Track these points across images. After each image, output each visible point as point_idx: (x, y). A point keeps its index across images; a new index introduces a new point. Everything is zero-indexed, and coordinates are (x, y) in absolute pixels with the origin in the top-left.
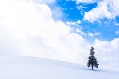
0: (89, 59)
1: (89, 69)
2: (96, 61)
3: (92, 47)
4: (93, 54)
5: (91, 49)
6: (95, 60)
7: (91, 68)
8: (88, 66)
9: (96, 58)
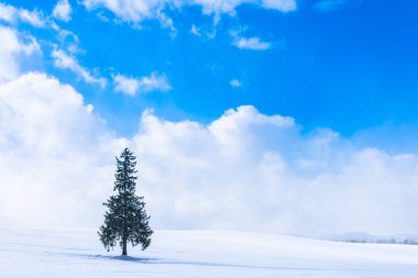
0: (108, 210)
1: (110, 257)
2: (140, 216)
4: (130, 183)
5: (123, 160)
6: (139, 212)
7: (117, 250)
8: (105, 244)
9: (143, 204)
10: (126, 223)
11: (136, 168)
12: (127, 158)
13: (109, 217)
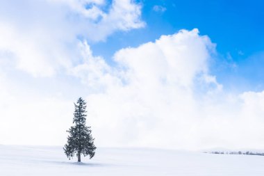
0: (69, 135)
1: (70, 163)
2: (88, 138)
3: (80, 101)
4: (82, 119)
5: (78, 105)
6: (88, 136)
7: (75, 158)
8: (68, 155)
9: (90, 131)
10: (80, 142)
11: (86, 110)
12: (81, 104)
13: (70, 139)
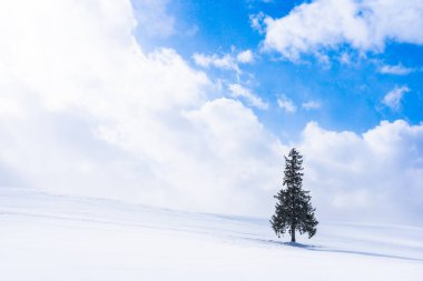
0: (278, 202)
1: (281, 243)
2: (306, 207)
3: (294, 153)
4: (297, 179)
5: (290, 158)
6: (305, 204)
7: (287, 237)
8: (276, 231)
9: (309, 197)
10: (294, 213)
11: (302, 166)
12: (294, 157)
13: (279, 208)
